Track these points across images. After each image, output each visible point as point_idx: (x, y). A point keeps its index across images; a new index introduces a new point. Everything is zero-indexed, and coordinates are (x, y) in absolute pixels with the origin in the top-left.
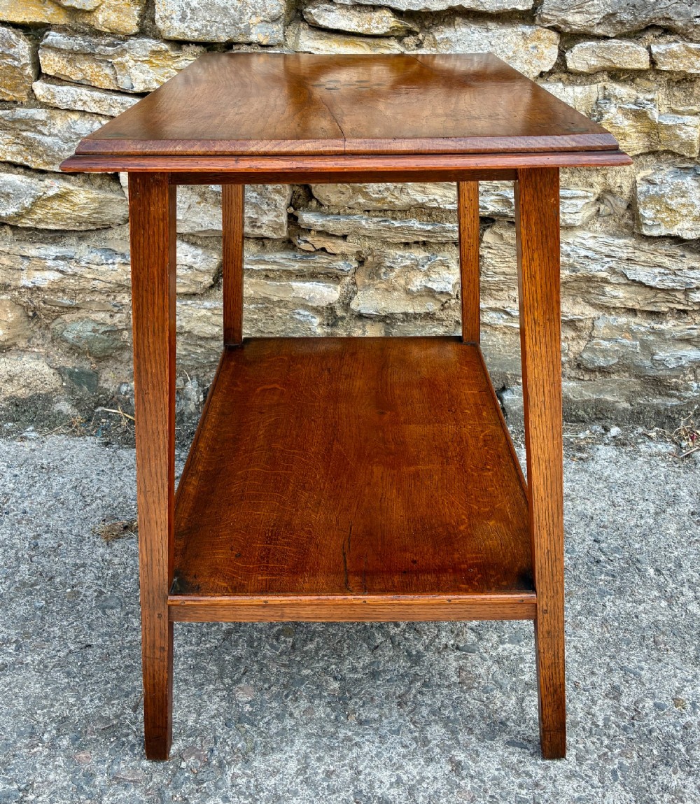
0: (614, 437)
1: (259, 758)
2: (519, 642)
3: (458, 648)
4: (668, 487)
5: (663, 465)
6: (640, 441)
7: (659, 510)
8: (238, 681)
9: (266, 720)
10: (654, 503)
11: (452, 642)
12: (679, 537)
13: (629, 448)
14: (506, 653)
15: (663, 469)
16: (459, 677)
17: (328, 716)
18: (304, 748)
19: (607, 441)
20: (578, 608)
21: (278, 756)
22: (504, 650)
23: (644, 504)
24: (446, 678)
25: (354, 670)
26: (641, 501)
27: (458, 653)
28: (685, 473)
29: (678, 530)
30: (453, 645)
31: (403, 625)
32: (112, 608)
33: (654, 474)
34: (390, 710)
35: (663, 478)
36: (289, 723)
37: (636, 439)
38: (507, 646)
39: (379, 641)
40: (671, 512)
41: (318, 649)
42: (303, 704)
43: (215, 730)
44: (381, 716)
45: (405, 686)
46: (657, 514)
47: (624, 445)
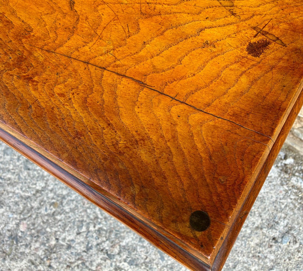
0: (285, 165)
1: (9, 260)
2: (132, 265)
3: (107, 253)
4: (279, 215)
5: (292, 197)
6: (297, 174)
7: (260, 226)
8: (25, 219)
9: (22, 244)
10: (262, 220)
11: (107, 248)
12: (252, 249)
13: (287, 176)
14: (122, 267)
15: (289, 201)
16: (97, 267)
17: (41, 255)
18: (24, 266)
19: (279, 165)
20: (169, 262)
21: (14, 264)
22: (123, 265)
23: (257, 218)
24: (92, 265)
25: (64, 239)
26: (257, 215)
27: (106, 256)
28: (299, 209)
29: (257, 245)
30: (107, 250)
31: (97, 228)
32: (8, 155)
33: (281, 201)
34: (62, 267)
35: (283, 206)
36: (27, 251)
37: (296, 172)
38: (126, 264)
39: (83, 230)
40: (265, 232)
41: (60, 220)
42: (37, 245)
43: (4, 237)
44: (57, 268)
45: (75, 259)
46: (257, 228)
47: (286, 172)
